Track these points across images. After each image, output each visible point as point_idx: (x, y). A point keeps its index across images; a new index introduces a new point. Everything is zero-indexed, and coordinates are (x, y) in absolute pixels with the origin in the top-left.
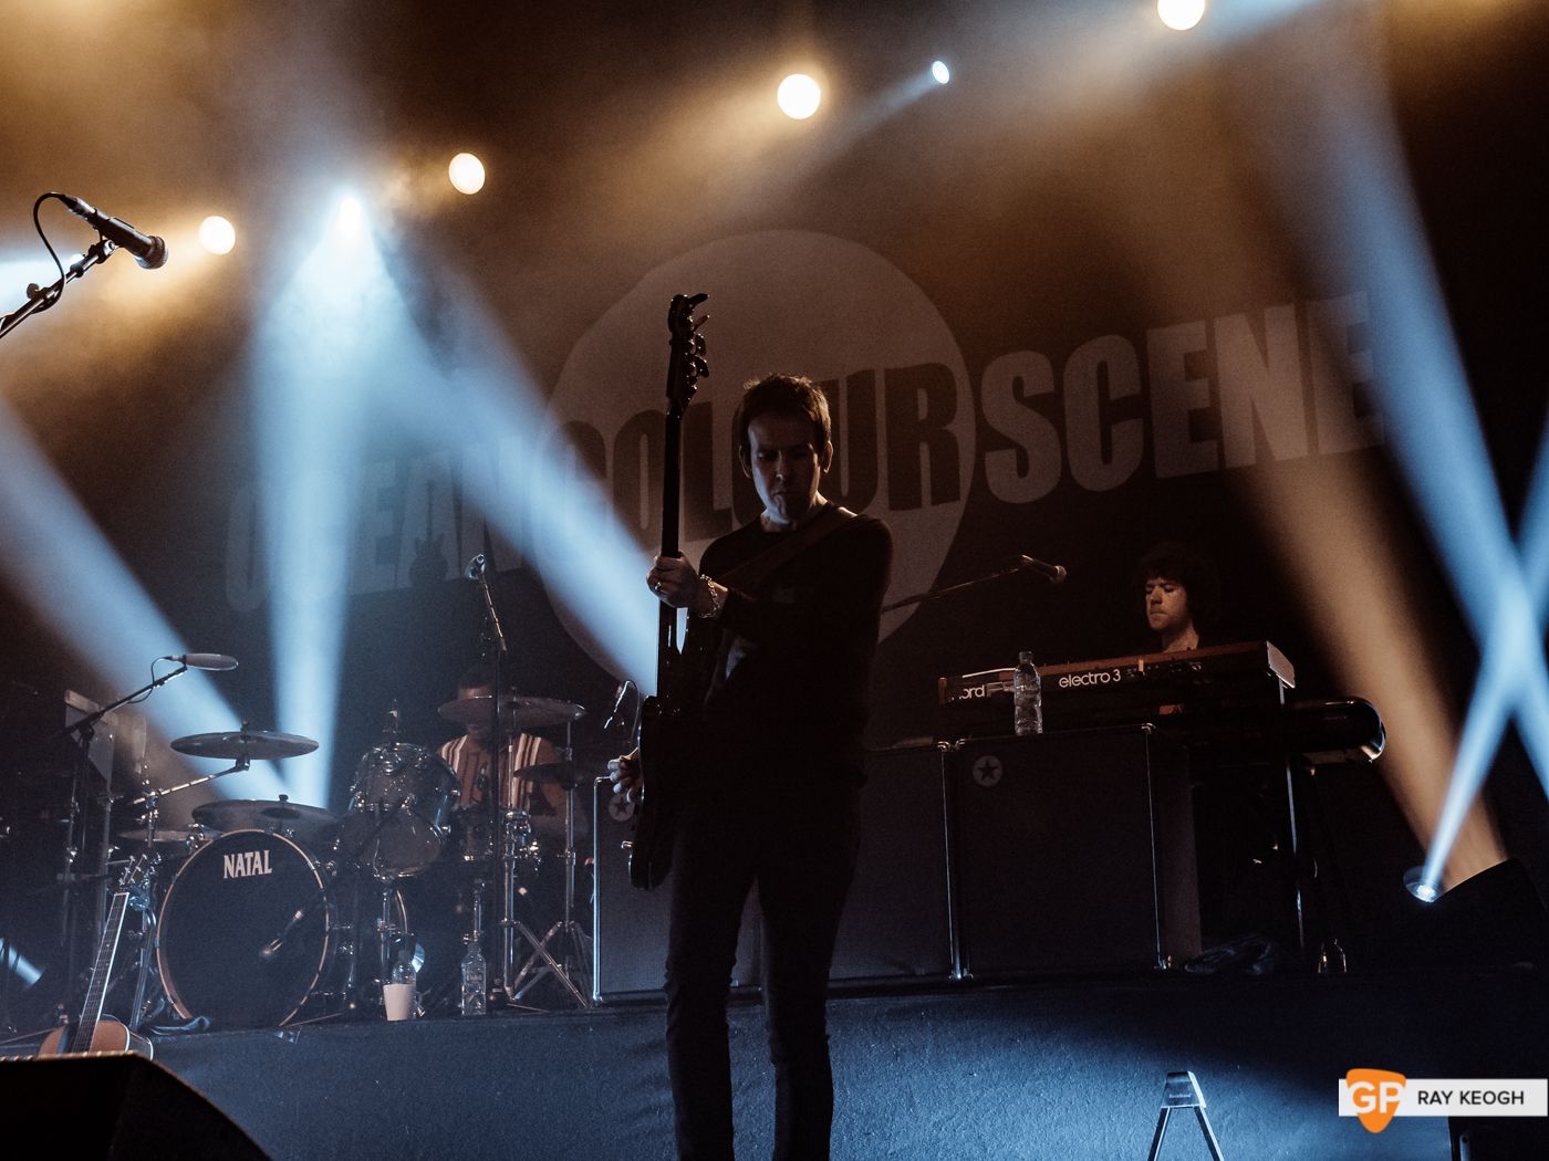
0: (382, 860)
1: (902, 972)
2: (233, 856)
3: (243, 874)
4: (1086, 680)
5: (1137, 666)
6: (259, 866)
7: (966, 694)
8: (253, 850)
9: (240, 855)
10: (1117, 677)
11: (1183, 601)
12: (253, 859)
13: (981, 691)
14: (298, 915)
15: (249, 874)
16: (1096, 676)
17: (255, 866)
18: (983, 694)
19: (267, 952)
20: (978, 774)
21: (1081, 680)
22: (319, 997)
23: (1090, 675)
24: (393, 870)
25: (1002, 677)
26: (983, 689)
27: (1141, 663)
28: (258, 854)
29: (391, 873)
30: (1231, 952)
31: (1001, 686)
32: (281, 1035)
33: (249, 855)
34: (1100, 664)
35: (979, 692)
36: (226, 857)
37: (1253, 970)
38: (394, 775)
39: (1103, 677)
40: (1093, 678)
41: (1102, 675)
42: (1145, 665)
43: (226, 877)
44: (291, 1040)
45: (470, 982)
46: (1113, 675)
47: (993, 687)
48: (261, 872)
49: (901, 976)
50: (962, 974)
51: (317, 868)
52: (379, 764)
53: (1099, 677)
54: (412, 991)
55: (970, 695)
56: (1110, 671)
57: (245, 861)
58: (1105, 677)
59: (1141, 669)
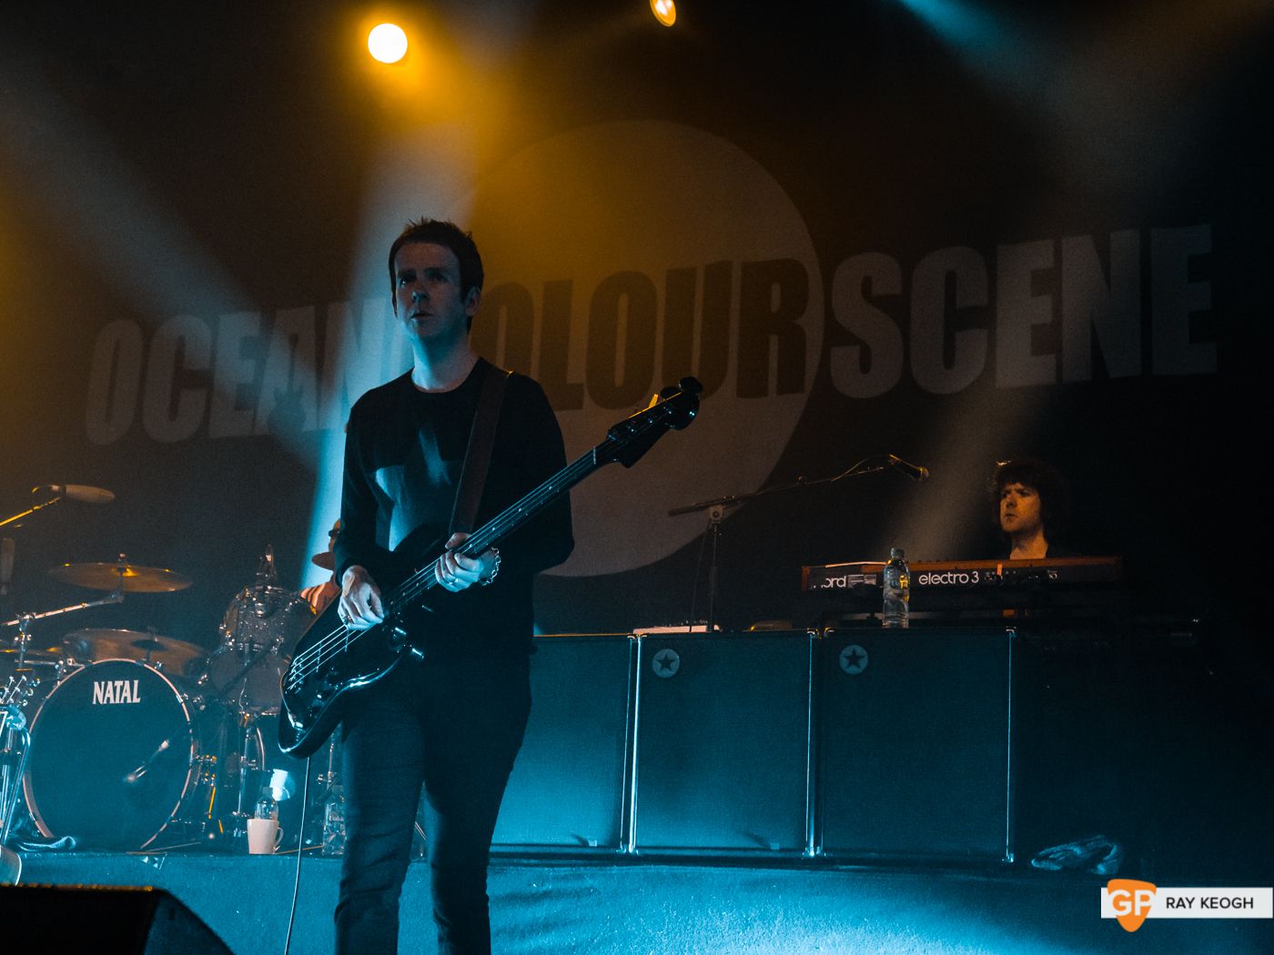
0: (247, 698)
1: (755, 845)
2: (103, 683)
3: (112, 701)
4: (945, 579)
5: (996, 570)
6: (128, 695)
7: (828, 583)
8: (123, 679)
9: (110, 683)
10: (975, 579)
11: (1037, 507)
12: (122, 688)
13: (843, 582)
14: (165, 744)
15: (117, 702)
16: (955, 576)
17: (124, 694)
18: (844, 585)
19: (131, 778)
20: (844, 662)
21: (940, 579)
22: (179, 826)
23: (950, 575)
24: (258, 709)
25: (867, 570)
26: (844, 580)
27: (1000, 567)
28: (127, 683)
29: (254, 712)
30: (1078, 851)
31: (862, 578)
32: (146, 860)
33: (119, 684)
34: (961, 566)
35: (841, 582)
36: (96, 684)
37: (1097, 868)
38: (264, 617)
39: (962, 578)
40: (952, 578)
41: (961, 576)
42: (1003, 569)
43: (94, 703)
44: (156, 865)
45: (332, 822)
46: (972, 577)
47: (854, 579)
48: (129, 701)
49: (754, 849)
50: (815, 851)
51: (185, 701)
52: (251, 605)
53: (958, 578)
54: (275, 827)
55: (831, 584)
56: (970, 573)
57: (115, 689)
58: (964, 578)
59: (999, 572)
